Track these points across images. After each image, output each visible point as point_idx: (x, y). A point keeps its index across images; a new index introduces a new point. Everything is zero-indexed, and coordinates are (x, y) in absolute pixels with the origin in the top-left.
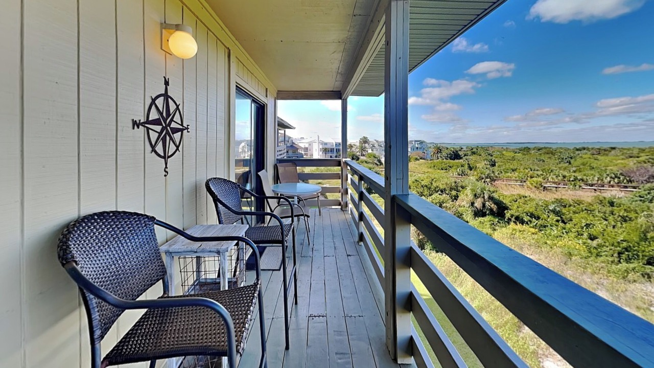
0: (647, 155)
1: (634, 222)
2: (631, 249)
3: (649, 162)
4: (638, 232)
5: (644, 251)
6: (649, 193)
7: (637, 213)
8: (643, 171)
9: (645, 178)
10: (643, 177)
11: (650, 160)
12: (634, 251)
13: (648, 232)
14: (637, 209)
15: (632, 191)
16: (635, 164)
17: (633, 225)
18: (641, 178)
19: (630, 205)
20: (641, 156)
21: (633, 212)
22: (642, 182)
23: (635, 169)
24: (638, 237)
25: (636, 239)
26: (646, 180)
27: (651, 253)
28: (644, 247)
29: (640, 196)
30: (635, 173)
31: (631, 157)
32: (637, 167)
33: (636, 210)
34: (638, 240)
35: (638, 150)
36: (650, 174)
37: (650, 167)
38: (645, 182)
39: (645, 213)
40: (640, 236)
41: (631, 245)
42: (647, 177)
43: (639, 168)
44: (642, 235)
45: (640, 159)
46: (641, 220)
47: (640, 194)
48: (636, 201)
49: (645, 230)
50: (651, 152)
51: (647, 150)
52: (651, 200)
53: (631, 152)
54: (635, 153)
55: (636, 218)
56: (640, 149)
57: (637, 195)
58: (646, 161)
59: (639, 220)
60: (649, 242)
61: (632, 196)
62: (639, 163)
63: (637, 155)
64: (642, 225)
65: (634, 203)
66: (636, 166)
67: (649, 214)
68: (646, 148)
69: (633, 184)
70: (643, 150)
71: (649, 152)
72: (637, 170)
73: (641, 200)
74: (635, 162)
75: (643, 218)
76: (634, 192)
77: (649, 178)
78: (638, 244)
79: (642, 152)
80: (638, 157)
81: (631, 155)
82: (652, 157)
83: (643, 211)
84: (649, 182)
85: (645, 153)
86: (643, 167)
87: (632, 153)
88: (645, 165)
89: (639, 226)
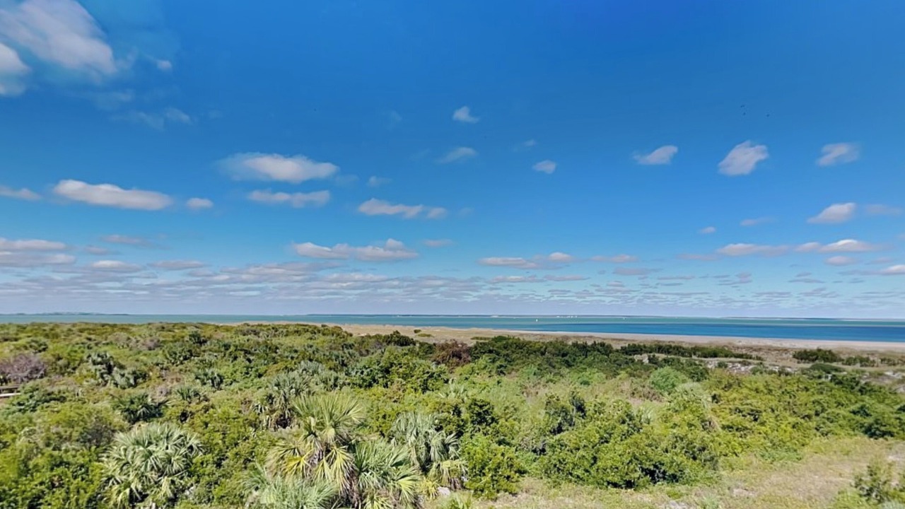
0: (29, 337)
1: (11, 447)
2: (6, 495)
3: (31, 346)
4: (16, 463)
5: (24, 492)
6: (31, 397)
7: (15, 432)
8: (23, 362)
9: (26, 374)
10: (23, 372)
11: (33, 344)
12: (11, 496)
13: (30, 459)
14: (14, 425)
15: (8, 397)
16: (11, 351)
17: (9, 454)
18: (20, 375)
19: (4, 421)
20: (20, 338)
21: (8, 433)
22: (22, 381)
23: (12, 360)
24: (16, 471)
25: (13, 476)
26: (27, 377)
27: (34, 491)
28: (25, 485)
29: (19, 404)
30: (12, 366)
31: (6, 340)
32: (15, 356)
33: (13, 428)
34: (16, 475)
35: (16, 328)
36: (33, 366)
37: (32, 354)
38: (25, 380)
39: (26, 429)
40: (19, 469)
41: (7, 488)
42: (29, 371)
43: (18, 358)
44: (22, 467)
45: (20, 342)
46: (21, 443)
47: (19, 400)
48: (14, 412)
49: (26, 457)
50: (34, 331)
51: (28, 328)
52: (34, 407)
53: (6, 331)
54: (11, 332)
55: (14, 440)
56: (18, 326)
57: (15, 402)
58: (28, 345)
59: (18, 443)
60: (32, 476)
61: (7, 406)
62: (18, 349)
63: (14, 336)
64: (21, 451)
65: (10, 416)
66: (13, 354)
67: (31, 430)
68: (28, 325)
69: (10, 385)
70: (22, 328)
71: (31, 331)
72: (15, 361)
73: (20, 410)
74: (12, 347)
75: (23, 438)
76: (11, 399)
77: (31, 373)
78: (16, 482)
79: (22, 332)
80: (16, 340)
81: (6, 337)
82: (35, 339)
83: (23, 427)
84: (31, 379)
85: (27, 333)
86: (24, 355)
87: (8, 334)
88: (26, 352)
89: (17, 453)
